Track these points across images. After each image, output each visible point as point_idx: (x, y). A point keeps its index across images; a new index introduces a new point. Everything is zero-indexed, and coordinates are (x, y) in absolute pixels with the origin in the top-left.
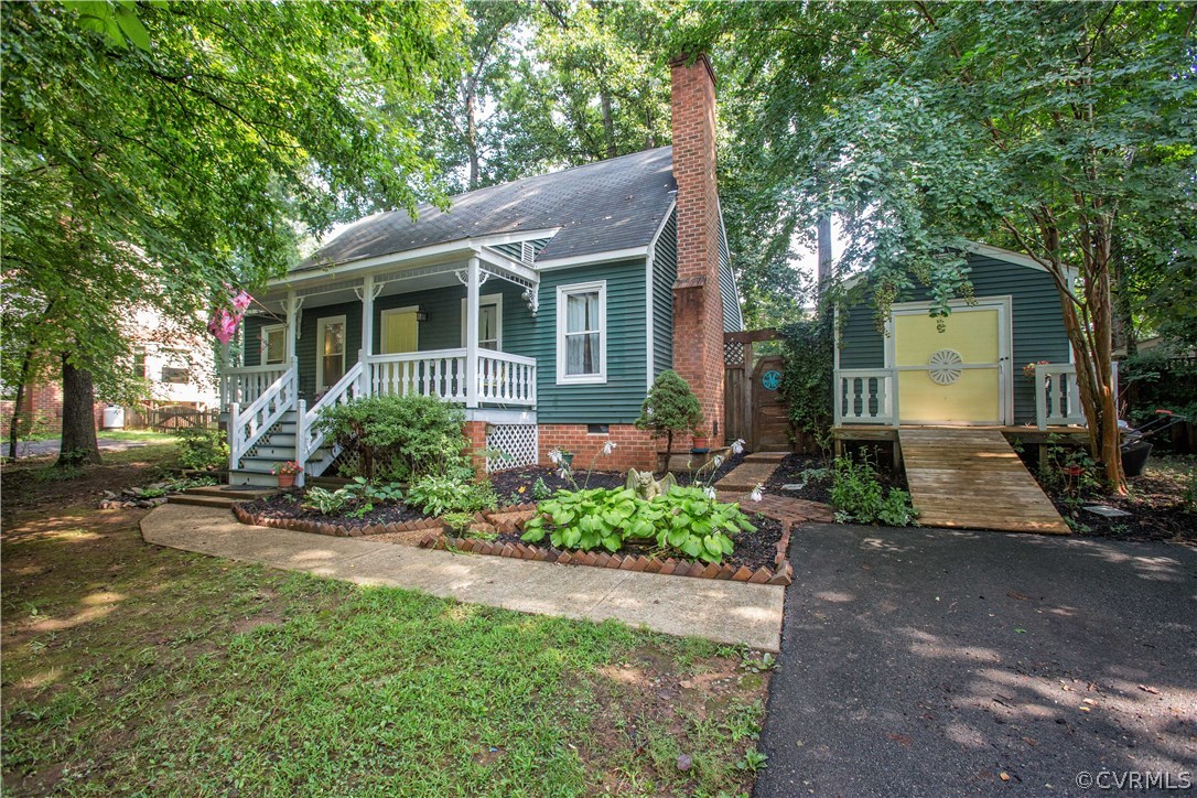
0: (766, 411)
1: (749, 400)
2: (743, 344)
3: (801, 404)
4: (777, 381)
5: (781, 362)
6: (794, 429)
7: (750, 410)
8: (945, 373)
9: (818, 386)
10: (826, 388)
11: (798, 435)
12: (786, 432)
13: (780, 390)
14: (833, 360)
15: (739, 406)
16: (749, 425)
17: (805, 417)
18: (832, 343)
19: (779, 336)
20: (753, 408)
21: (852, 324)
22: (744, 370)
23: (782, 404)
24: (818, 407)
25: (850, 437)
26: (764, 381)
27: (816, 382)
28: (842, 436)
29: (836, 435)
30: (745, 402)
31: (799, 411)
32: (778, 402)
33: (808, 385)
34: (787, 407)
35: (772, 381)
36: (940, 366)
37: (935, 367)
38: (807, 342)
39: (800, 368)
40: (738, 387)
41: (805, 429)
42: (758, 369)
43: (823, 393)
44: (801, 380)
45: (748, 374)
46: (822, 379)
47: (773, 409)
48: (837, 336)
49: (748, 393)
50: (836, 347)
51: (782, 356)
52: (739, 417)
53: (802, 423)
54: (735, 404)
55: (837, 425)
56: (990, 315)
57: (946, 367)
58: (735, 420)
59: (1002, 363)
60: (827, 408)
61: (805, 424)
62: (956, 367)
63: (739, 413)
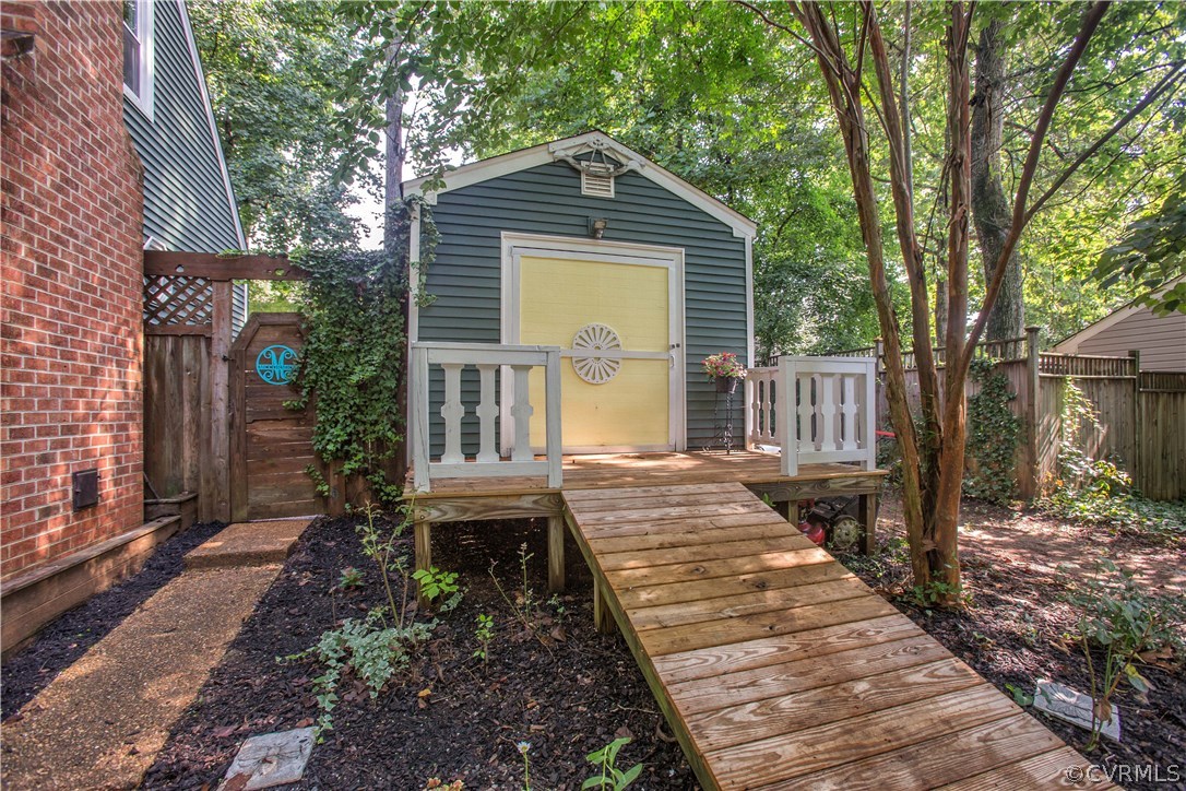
0: (264, 431)
1: (221, 408)
2: (209, 282)
3: (340, 416)
4: (289, 368)
5: (296, 328)
6: (325, 466)
7: (223, 429)
8: (596, 365)
9: (375, 380)
10: (392, 384)
11: (334, 480)
12: (308, 475)
13: (295, 387)
14: (405, 329)
15: (196, 421)
16: (224, 462)
17: (348, 442)
18: (404, 293)
19: (294, 272)
20: (231, 425)
21: (444, 260)
22: (209, 340)
23: (299, 415)
24: (375, 423)
25: (451, 516)
26: (259, 367)
27: (370, 372)
28: (434, 515)
29: (418, 513)
30: (210, 411)
31: (336, 431)
32: (293, 411)
33: (354, 378)
34: (310, 422)
35: (277, 364)
36: (590, 352)
37: (582, 353)
38: (355, 289)
39: (339, 341)
40: (197, 377)
41: (348, 467)
42: (246, 341)
43: (386, 394)
44: (341, 366)
45: (221, 348)
46: (383, 366)
47: (281, 426)
48: (414, 281)
49: (221, 392)
50: (412, 301)
51: (299, 315)
52: (197, 446)
53: (343, 455)
54: (187, 416)
55: (422, 477)
56: (657, 275)
57: (598, 354)
58: (187, 452)
59: (674, 353)
60: (395, 425)
61: (348, 456)
62: (614, 354)
63: (197, 435)
